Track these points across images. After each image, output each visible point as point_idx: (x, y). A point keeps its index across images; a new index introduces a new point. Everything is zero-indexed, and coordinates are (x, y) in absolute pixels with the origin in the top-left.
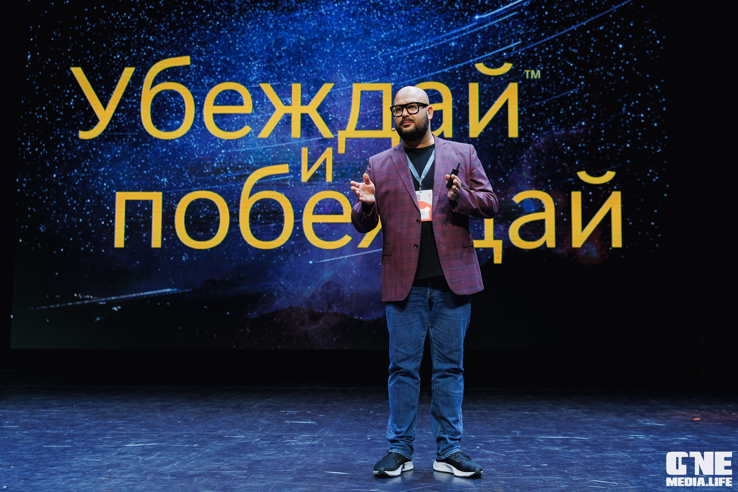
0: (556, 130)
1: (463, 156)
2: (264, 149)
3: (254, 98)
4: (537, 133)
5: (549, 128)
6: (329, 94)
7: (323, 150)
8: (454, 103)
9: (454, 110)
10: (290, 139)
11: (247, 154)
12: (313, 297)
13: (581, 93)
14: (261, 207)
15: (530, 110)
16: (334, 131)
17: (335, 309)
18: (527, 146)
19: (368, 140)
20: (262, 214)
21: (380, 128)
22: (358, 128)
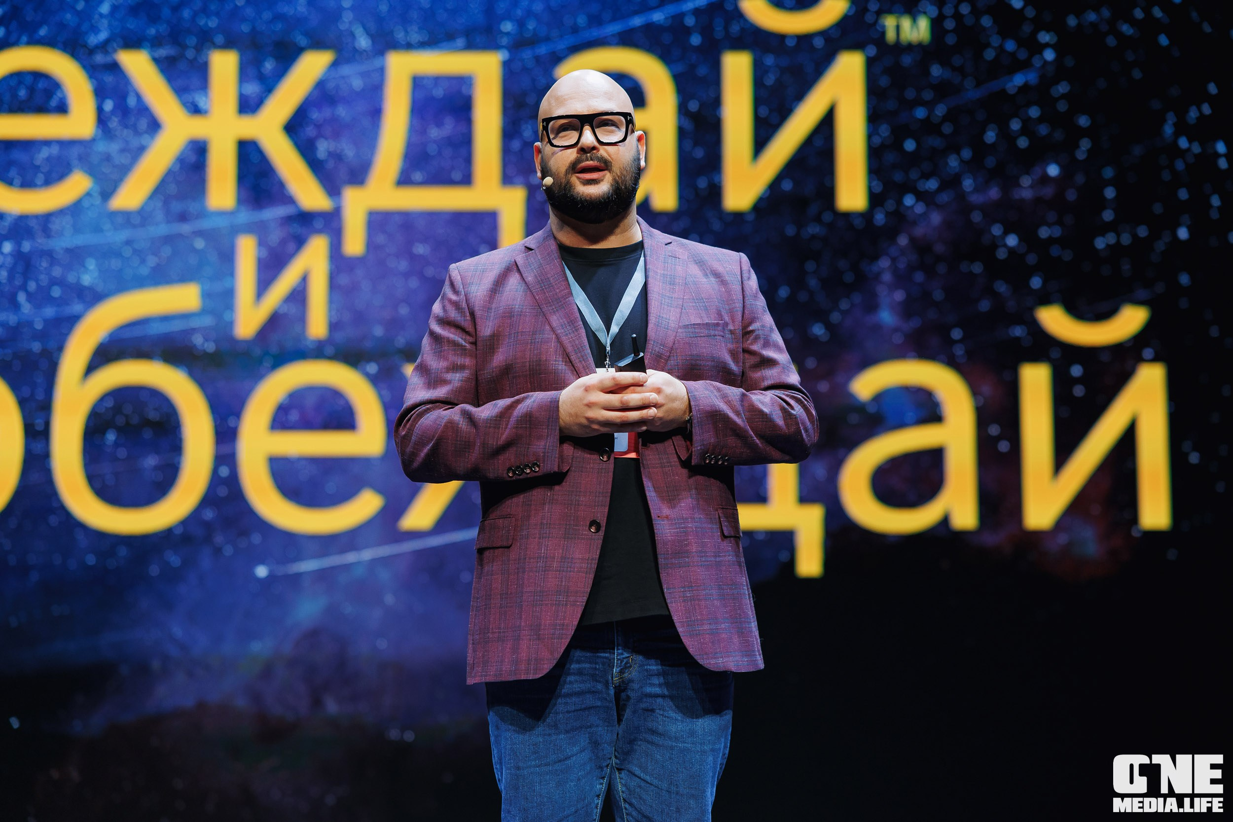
0: (977, 190)
1: (723, 282)
2: (128, 243)
3: (100, 93)
4: (920, 196)
5: (952, 183)
6: (320, 85)
7: (300, 242)
8: (682, 109)
9: (682, 134)
10: (203, 213)
11: (76, 255)
12: (267, 672)
13: (1047, 82)
14: (117, 409)
15: (900, 133)
16: (333, 189)
17: (332, 706)
18: (891, 232)
19: (432, 216)
20: (120, 430)
21: (467, 180)
22: (404, 180)
